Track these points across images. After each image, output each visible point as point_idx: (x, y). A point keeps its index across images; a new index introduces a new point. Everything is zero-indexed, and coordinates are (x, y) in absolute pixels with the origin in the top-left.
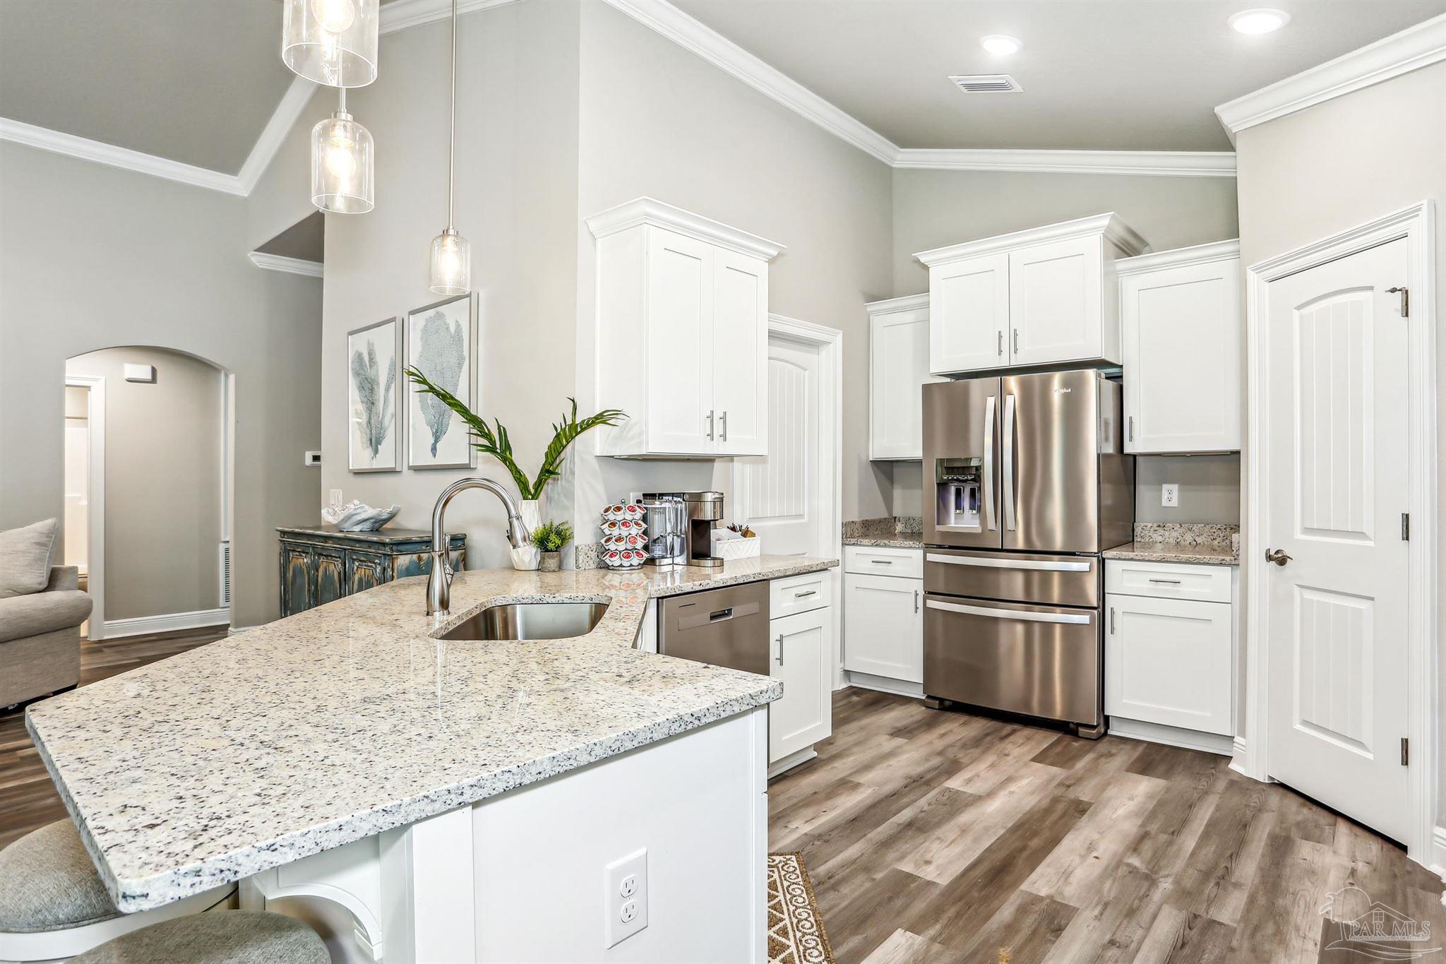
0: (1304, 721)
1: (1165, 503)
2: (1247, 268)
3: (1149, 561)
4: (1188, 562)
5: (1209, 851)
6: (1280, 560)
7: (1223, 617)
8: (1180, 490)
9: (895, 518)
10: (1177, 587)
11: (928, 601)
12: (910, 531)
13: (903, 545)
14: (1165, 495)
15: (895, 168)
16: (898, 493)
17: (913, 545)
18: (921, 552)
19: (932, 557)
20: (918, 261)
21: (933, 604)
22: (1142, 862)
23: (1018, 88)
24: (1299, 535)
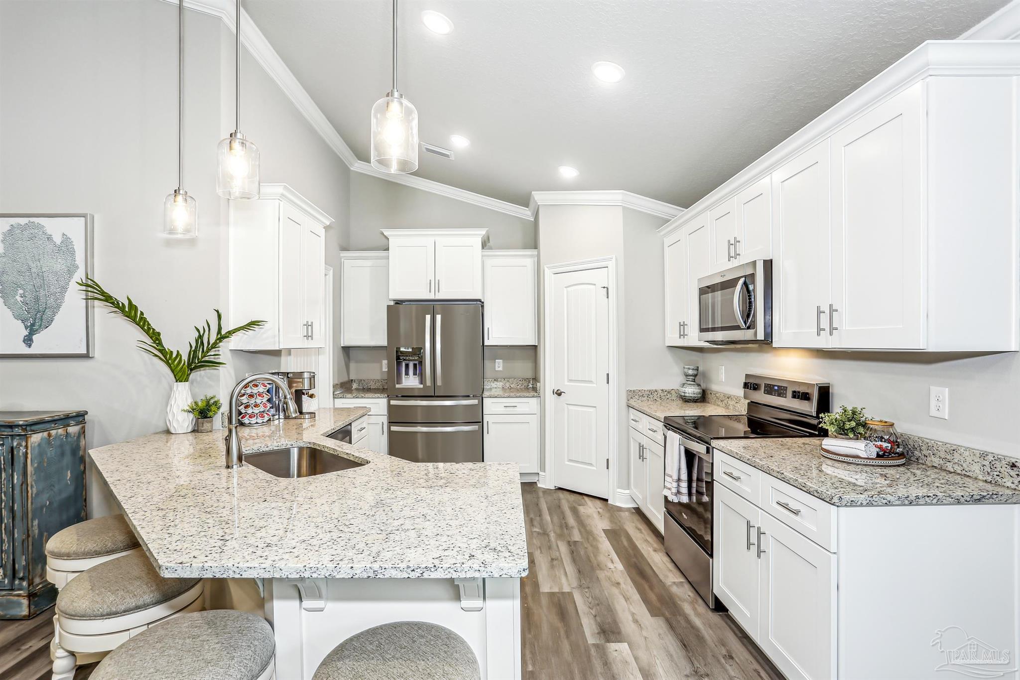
0: (570, 460)
1: (497, 369)
2: (545, 266)
3: (504, 397)
4: (520, 397)
5: (556, 519)
6: (559, 394)
7: (534, 421)
8: (503, 362)
9: (352, 380)
10: (515, 409)
11: (391, 427)
12: (362, 388)
13: (374, 397)
14: (497, 365)
15: (352, 171)
16: (352, 365)
17: (380, 396)
18: (385, 401)
19: (393, 402)
20: (383, 234)
21: (393, 428)
22: (539, 529)
23: (452, 158)
24: (567, 383)
